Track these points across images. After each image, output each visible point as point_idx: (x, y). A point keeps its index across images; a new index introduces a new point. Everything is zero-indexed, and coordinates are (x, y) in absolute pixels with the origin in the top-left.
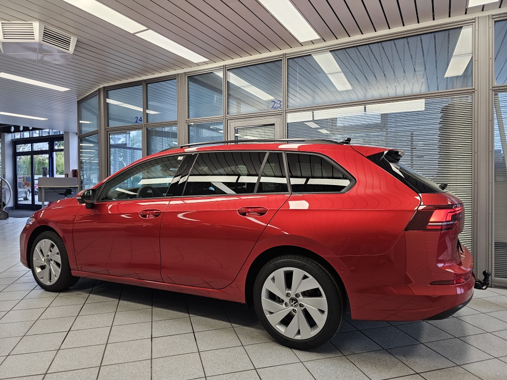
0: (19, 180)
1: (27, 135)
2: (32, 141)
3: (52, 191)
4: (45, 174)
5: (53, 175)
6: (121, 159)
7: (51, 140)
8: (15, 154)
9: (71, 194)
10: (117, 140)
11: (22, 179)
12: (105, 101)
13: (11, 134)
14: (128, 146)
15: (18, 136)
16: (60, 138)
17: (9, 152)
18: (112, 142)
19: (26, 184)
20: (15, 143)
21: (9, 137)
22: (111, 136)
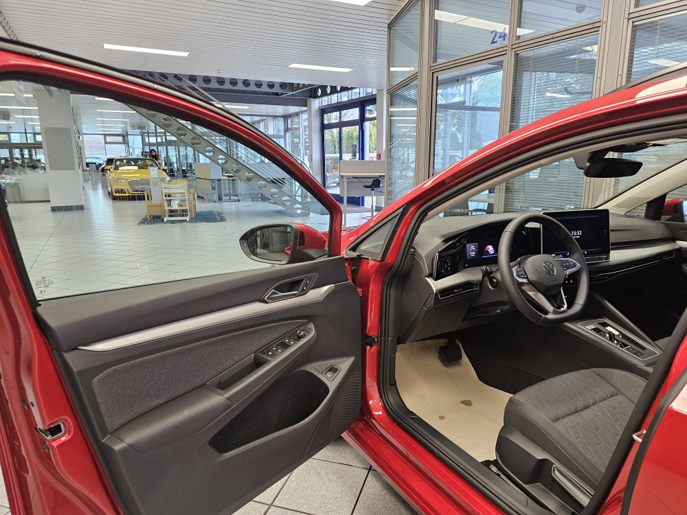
0: (327, 163)
1: (334, 99)
2: (340, 107)
3: (356, 180)
4: (354, 155)
5: (362, 157)
6: (454, 129)
7: (362, 103)
8: (324, 127)
9: (378, 186)
10: (450, 97)
11: (330, 161)
12: (432, 15)
13: (318, 100)
14: (467, 104)
15: (325, 101)
16: (372, 100)
17: (316, 124)
18: (441, 101)
19: (334, 168)
20: (323, 111)
21: (316, 104)
22: (440, 91)
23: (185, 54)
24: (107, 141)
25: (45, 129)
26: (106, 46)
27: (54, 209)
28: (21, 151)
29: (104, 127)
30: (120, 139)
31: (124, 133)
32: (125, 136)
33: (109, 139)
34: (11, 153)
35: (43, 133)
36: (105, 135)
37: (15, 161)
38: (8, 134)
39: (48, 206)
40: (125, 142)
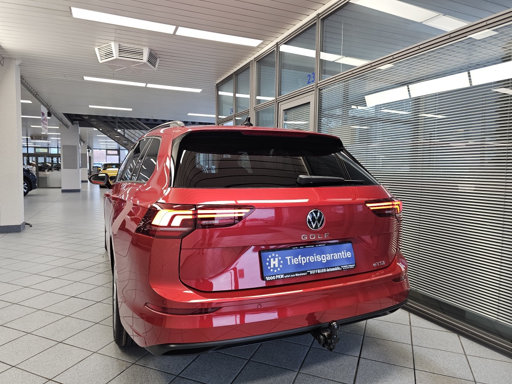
23: (131, 110)
24: (108, 153)
25: (63, 146)
26: (90, 106)
27: (63, 191)
28: (52, 158)
29: (106, 145)
30: (116, 152)
31: (118, 148)
32: (119, 150)
33: (109, 152)
34: (45, 160)
35: (62, 148)
36: (107, 150)
37: (47, 164)
38: (48, 148)
39: (60, 190)
40: (119, 154)
